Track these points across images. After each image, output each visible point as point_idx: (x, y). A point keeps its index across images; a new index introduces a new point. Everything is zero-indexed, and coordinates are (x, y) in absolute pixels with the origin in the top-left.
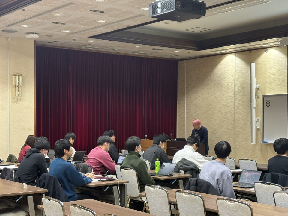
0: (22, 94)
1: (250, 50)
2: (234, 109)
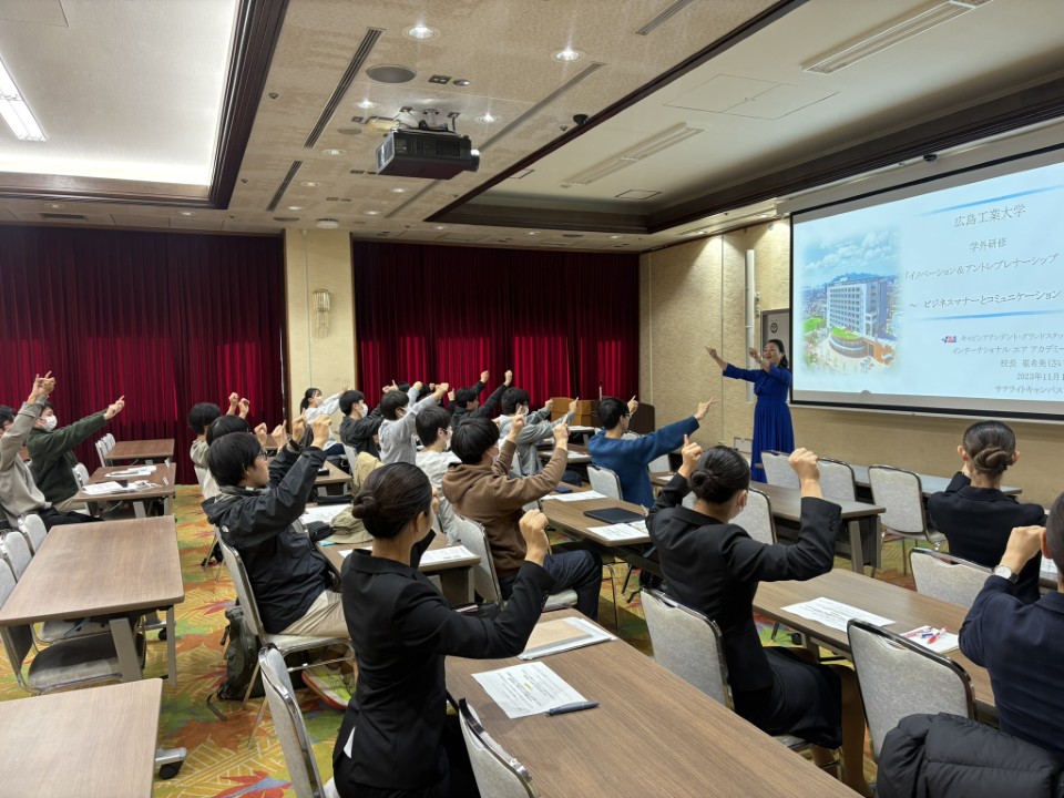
0: (330, 323)
1: (745, 227)
2: (720, 339)
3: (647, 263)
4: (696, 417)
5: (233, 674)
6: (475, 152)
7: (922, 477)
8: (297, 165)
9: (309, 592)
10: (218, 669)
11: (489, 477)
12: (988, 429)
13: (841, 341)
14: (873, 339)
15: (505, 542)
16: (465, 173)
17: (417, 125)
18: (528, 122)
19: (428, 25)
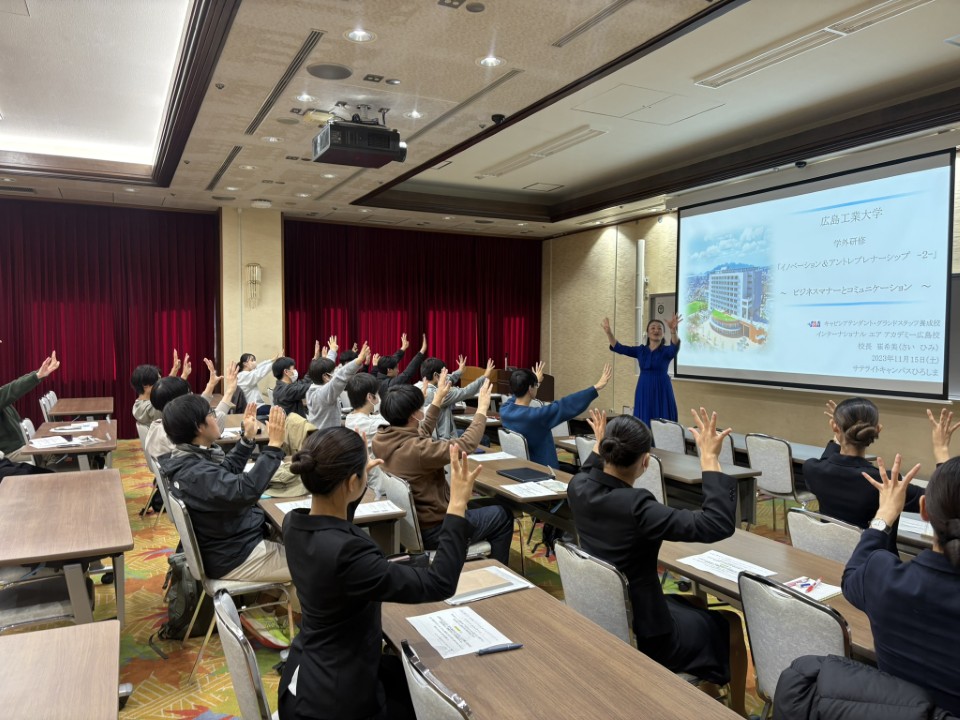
0: (261, 294)
3: (549, 249)
4: (596, 387)
5: (173, 616)
6: (403, 145)
7: (792, 445)
8: (237, 149)
9: (250, 541)
10: (158, 611)
11: (415, 439)
12: (857, 406)
13: (720, 322)
14: (749, 322)
15: (428, 498)
16: (393, 162)
17: (351, 119)
18: (451, 120)
19: (365, 29)
